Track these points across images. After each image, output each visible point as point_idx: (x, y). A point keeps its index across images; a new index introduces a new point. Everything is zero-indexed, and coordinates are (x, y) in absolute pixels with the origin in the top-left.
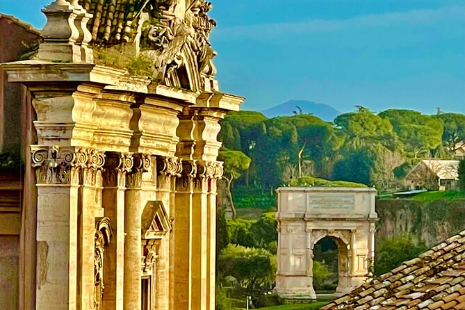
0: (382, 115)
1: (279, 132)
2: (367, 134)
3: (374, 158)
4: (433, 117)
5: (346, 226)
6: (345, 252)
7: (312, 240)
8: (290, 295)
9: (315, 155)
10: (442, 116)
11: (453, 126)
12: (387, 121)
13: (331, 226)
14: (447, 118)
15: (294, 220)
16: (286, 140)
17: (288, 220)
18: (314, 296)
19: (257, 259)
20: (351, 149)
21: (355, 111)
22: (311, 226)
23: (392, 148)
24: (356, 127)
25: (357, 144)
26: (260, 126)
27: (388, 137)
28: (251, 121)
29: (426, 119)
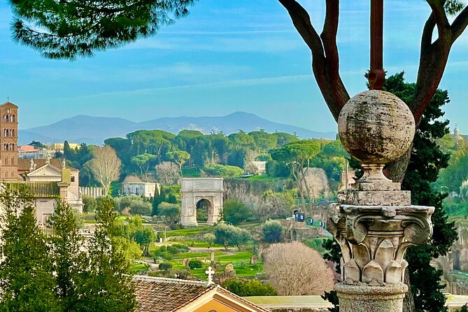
0: (250, 134)
1: (203, 142)
2: (242, 143)
3: (245, 153)
4: (273, 134)
5: (210, 194)
6: (210, 205)
7: (196, 201)
8: (187, 225)
9: (221, 153)
10: (277, 134)
11: (282, 138)
12: (252, 137)
13: (204, 195)
14: (279, 135)
15: (187, 192)
16: (206, 146)
17: (185, 192)
18: (197, 225)
19: (173, 209)
20: (235, 150)
21: (238, 132)
22: (195, 195)
23: (253, 149)
24: (237, 140)
25: (238, 147)
26: (195, 140)
27: (251, 144)
28: (191, 136)
29: (269, 135)
